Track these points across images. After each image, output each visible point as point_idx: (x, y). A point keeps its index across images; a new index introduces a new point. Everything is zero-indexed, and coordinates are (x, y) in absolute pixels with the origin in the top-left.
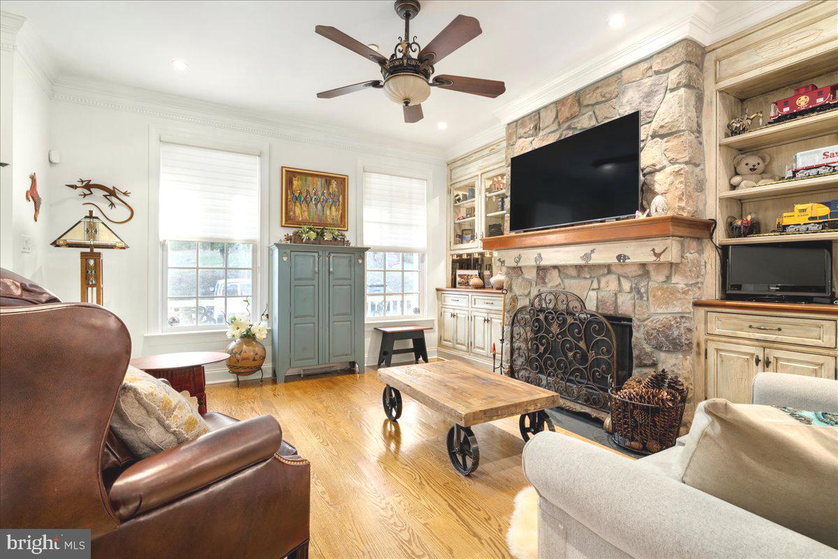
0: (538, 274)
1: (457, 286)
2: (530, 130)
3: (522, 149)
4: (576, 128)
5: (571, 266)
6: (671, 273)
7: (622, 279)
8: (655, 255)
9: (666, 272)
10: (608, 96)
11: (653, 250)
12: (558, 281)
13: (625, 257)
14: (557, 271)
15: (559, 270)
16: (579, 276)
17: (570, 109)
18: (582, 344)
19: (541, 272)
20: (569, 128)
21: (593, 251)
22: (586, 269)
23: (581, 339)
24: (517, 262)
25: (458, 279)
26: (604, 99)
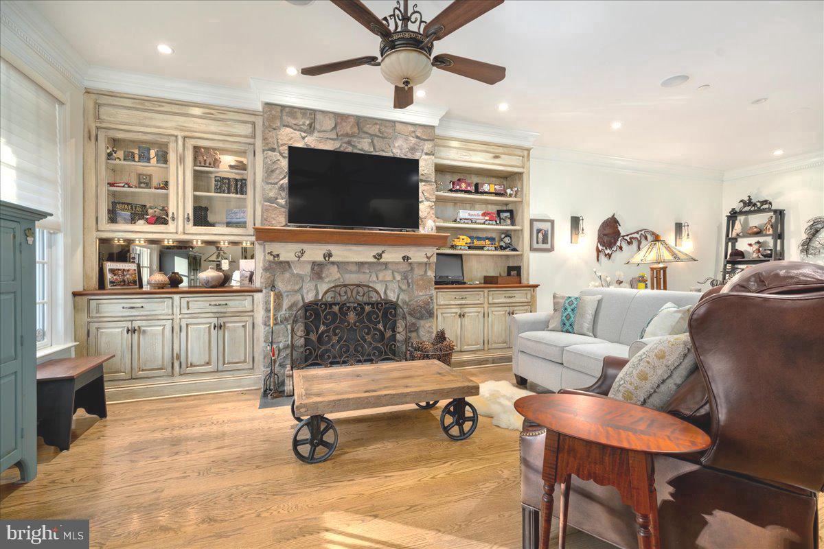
0: (313, 269)
1: (108, 286)
2: (304, 124)
3: (290, 140)
4: (354, 146)
5: (352, 263)
6: (426, 269)
7: (395, 273)
8: (427, 257)
9: (423, 269)
10: (386, 135)
11: (426, 254)
12: (337, 275)
13: (408, 258)
14: (336, 266)
15: (338, 267)
16: (358, 272)
17: (352, 127)
18: (380, 326)
19: (316, 268)
20: (349, 143)
21: (383, 252)
22: (366, 266)
23: (379, 322)
24: (299, 257)
25: (109, 276)
26: (381, 135)
